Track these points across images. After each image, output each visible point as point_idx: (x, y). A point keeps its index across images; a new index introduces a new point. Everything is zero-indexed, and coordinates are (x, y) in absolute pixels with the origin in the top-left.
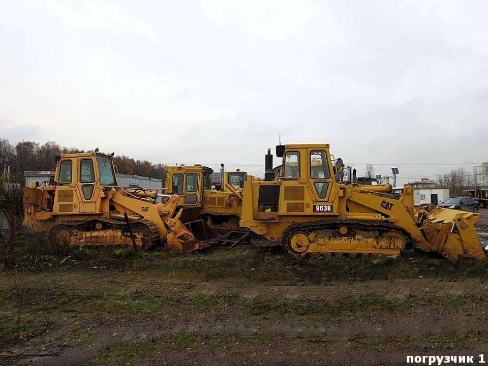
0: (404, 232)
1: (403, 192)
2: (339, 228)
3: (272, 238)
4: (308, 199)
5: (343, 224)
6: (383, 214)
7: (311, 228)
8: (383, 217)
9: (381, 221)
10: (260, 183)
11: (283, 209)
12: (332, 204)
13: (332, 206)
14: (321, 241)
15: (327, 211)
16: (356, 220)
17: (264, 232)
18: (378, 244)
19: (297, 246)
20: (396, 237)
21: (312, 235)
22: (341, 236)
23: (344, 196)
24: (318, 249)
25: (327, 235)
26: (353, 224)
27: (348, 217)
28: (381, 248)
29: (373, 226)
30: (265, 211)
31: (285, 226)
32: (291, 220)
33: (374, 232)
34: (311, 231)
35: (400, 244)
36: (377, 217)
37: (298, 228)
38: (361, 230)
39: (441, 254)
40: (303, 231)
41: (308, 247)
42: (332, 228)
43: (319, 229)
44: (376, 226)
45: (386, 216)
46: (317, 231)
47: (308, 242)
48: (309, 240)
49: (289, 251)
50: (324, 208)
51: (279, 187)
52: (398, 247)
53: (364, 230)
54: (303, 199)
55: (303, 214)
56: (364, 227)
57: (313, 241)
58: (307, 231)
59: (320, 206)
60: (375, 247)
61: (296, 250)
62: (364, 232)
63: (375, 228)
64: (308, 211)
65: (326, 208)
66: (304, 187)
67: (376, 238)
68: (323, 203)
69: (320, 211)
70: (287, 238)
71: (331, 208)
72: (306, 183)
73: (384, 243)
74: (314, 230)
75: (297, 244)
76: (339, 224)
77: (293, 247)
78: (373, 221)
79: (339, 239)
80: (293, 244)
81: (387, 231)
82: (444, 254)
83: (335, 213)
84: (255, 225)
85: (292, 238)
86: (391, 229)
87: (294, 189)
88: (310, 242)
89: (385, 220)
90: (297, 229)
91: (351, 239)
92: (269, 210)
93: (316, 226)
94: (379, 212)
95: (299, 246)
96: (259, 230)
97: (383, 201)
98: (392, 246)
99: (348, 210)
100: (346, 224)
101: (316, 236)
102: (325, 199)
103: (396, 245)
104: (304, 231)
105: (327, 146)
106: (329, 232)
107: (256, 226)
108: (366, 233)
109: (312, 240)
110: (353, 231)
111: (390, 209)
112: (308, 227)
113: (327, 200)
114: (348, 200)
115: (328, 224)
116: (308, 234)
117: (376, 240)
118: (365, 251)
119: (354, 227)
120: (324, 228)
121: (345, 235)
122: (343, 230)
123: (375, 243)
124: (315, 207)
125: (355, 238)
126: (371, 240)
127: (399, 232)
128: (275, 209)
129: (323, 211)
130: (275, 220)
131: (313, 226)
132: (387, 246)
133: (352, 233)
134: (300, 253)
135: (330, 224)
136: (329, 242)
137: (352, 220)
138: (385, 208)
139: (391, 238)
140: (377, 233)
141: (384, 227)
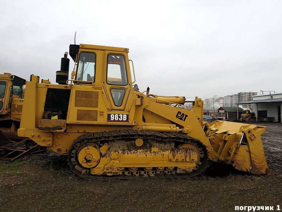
0: (199, 144)
1: (194, 105)
2: (135, 139)
3: (59, 150)
4: (102, 106)
5: (139, 135)
6: (178, 125)
7: (103, 139)
8: (178, 128)
9: (176, 132)
10: (48, 86)
11: (72, 117)
12: (128, 113)
13: (127, 116)
14: (114, 155)
15: (122, 121)
16: (152, 131)
17: (49, 143)
18: (174, 157)
19: (85, 162)
20: (192, 150)
21: (104, 149)
22: (137, 148)
23: (142, 104)
24: (110, 164)
25: (121, 148)
26: (150, 136)
27: (144, 127)
28: (177, 161)
29: (170, 138)
30: (50, 119)
31: (73, 136)
32: (82, 130)
33: (170, 143)
34: (103, 142)
35: (195, 156)
36: (172, 128)
37: (88, 139)
38: (157, 141)
39: (232, 166)
40: (94, 142)
41: (98, 162)
42: (126, 140)
43: (113, 141)
44: (173, 138)
45: (181, 127)
46: (110, 143)
47: (99, 156)
48: (101, 154)
49: (77, 167)
50: (119, 117)
51: (69, 91)
52: (193, 160)
53: (161, 142)
54: (97, 106)
55: (95, 123)
56: (160, 139)
57: (105, 155)
58: (99, 142)
59: (115, 115)
60: (170, 160)
61: (85, 165)
62: (161, 145)
63: (171, 140)
64: (102, 120)
65: (121, 117)
66: (98, 92)
67: (173, 150)
68: (119, 112)
69: (114, 120)
70: (74, 151)
71: (127, 118)
72: (100, 89)
73: (180, 155)
74: (107, 142)
75: (85, 159)
76: (134, 136)
77: (80, 162)
78: (168, 132)
79: (134, 153)
80: (81, 158)
81: (183, 143)
82: (234, 165)
83: (131, 122)
84: (38, 134)
85: (80, 150)
86: (187, 141)
87: (87, 94)
88: (101, 155)
89: (180, 131)
90: (87, 141)
91: (147, 151)
92: (56, 117)
93: (108, 137)
94: (174, 123)
95: (88, 161)
96: (42, 141)
97: (179, 112)
98: (188, 160)
99: (144, 120)
100: (142, 136)
101: (109, 149)
102: (122, 108)
103: (191, 158)
104: (96, 143)
105: (126, 50)
106: (123, 144)
107: (39, 136)
108: (162, 145)
109: (103, 153)
110: (149, 143)
111: (184, 120)
112: (100, 138)
113: (123, 109)
114: (144, 109)
115: (123, 136)
116: (100, 146)
117: (172, 152)
118: (161, 165)
119: (151, 139)
120: (119, 140)
121: (140, 148)
122: (139, 142)
123: (171, 157)
124: (109, 116)
125: (150, 151)
126: (167, 153)
127: (194, 144)
128: (64, 116)
129: (118, 121)
130: (61, 129)
131: (105, 137)
132: (183, 159)
133: (148, 145)
134: (89, 169)
135: (125, 136)
136: (122, 156)
137: (148, 130)
138: (179, 119)
139: (187, 150)
140: (173, 145)
141: (180, 139)
